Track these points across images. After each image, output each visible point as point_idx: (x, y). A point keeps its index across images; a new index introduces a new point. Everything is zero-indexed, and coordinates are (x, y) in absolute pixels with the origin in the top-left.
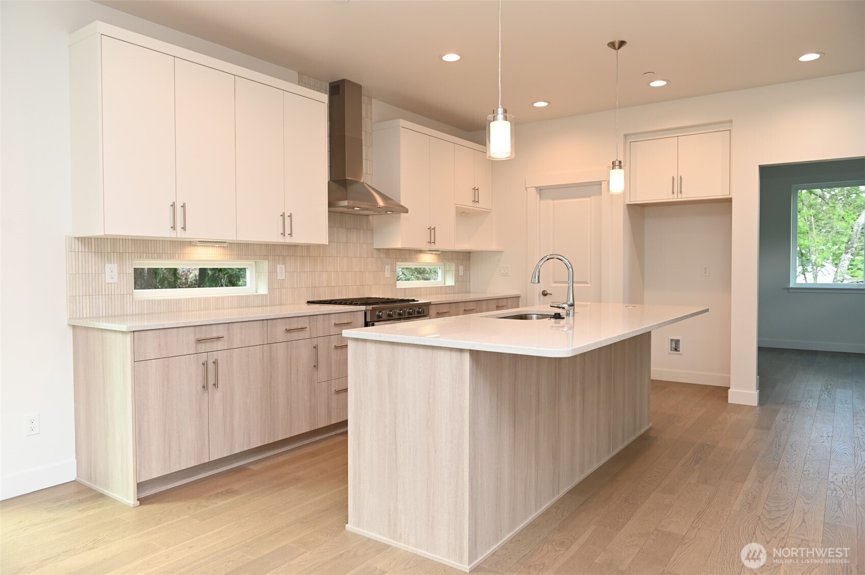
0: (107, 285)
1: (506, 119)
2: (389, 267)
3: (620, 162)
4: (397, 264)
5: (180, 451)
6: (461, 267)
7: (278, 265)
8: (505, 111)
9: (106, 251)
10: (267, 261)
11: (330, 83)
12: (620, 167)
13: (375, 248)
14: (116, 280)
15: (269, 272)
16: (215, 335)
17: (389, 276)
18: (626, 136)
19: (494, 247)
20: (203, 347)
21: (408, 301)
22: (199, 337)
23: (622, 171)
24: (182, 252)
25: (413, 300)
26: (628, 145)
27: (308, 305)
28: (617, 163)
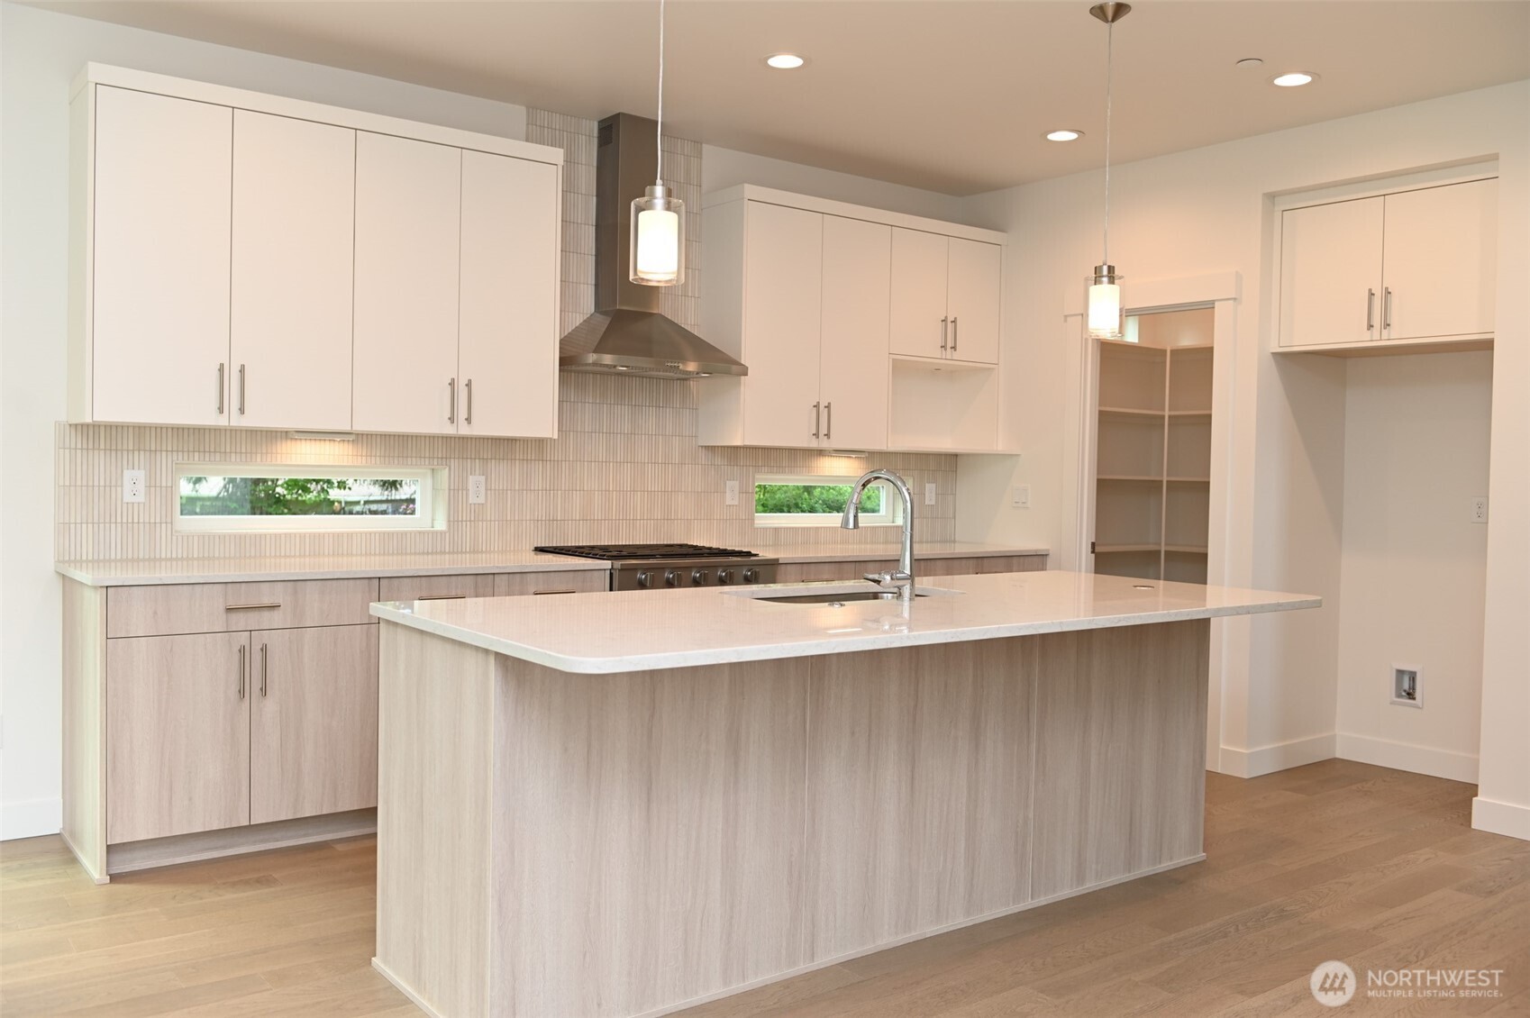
0: (125, 506)
1: (668, 207)
2: (736, 484)
3: (1111, 269)
4: (757, 476)
5: (190, 799)
6: (930, 489)
7: (471, 478)
8: (669, 193)
9: (125, 447)
10: (447, 469)
11: (599, 122)
12: (1112, 280)
13: (700, 444)
14: (141, 498)
15: (450, 490)
16: (266, 601)
17: (736, 502)
18: (1271, 197)
19: (1000, 447)
20: (240, 621)
21: (740, 554)
22: (232, 604)
23: (1115, 289)
24: (269, 451)
25: (749, 554)
26: (1278, 215)
27: (536, 554)
28: (1105, 271)
